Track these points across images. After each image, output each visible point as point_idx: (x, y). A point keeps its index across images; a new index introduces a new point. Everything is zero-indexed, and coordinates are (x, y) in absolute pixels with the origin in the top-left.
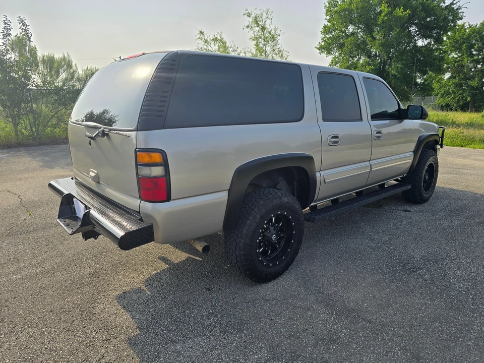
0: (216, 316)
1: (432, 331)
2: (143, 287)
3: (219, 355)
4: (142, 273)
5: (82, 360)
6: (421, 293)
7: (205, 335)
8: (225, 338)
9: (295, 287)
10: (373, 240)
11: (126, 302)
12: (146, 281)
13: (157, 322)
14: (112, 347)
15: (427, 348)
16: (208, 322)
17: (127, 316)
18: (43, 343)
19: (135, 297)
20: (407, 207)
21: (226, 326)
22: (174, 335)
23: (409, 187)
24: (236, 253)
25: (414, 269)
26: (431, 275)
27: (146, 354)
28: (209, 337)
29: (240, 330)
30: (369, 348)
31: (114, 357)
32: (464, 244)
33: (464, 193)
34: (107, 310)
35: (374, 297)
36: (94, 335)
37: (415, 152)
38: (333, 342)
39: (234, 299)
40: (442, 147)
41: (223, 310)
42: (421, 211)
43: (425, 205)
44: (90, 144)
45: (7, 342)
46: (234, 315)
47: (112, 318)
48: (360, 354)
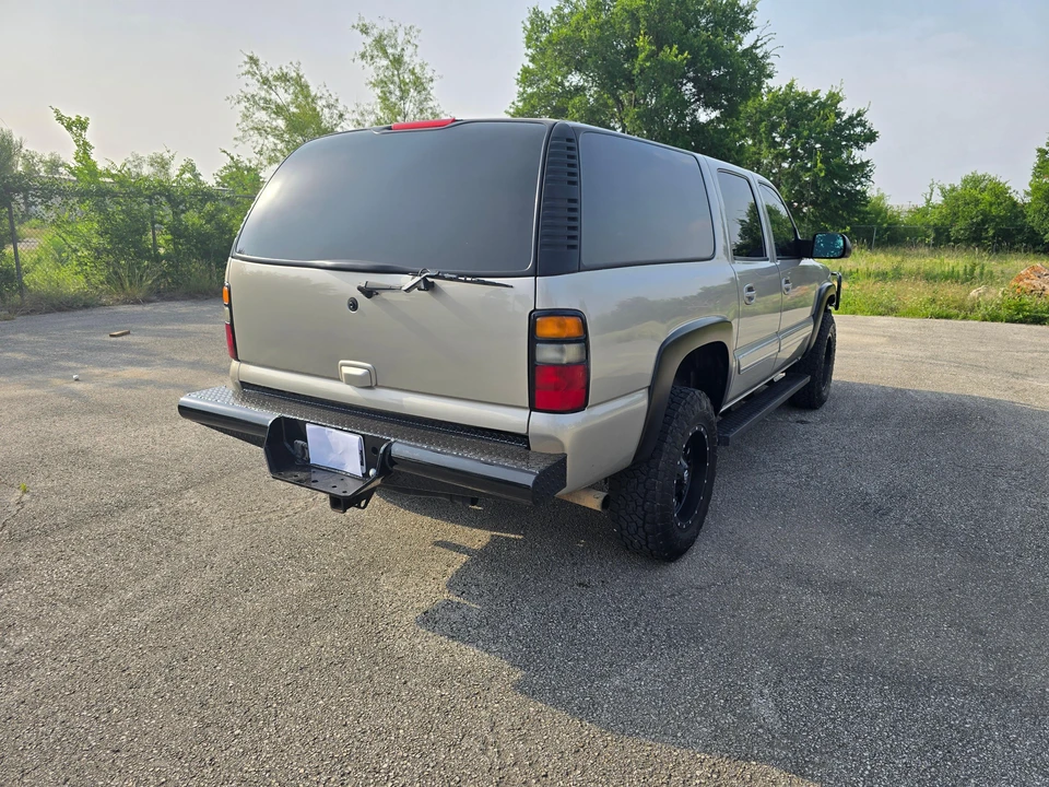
0: (636, 624)
1: (972, 594)
2: (456, 599)
3: (697, 681)
4: (426, 574)
5: (458, 735)
6: (918, 544)
7: (645, 656)
8: (683, 656)
9: (726, 562)
10: (787, 473)
11: (446, 628)
12: (450, 586)
13: (540, 651)
14: (496, 705)
15: (982, 618)
16: (633, 636)
17: (471, 651)
18: (345, 725)
19: (455, 616)
20: (798, 416)
21: (669, 636)
22: (590, 665)
23: (808, 379)
24: (646, 507)
25: (881, 512)
26: (912, 516)
27: (569, 703)
28: (654, 659)
29: (698, 640)
30: (908, 631)
31: (517, 720)
32: (923, 467)
33: (868, 388)
34: (420, 647)
35: (857, 558)
36: (438, 691)
37: (815, 316)
38: (853, 631)
39: (643, 594)
40: (837, 308)
41: (639, 614)
42: (823, 421)
43: (823, 409)
44: (354, 305)
45: (261, 739)
46: (667, 619)
47: (446, 659)
48: (903, 641)
